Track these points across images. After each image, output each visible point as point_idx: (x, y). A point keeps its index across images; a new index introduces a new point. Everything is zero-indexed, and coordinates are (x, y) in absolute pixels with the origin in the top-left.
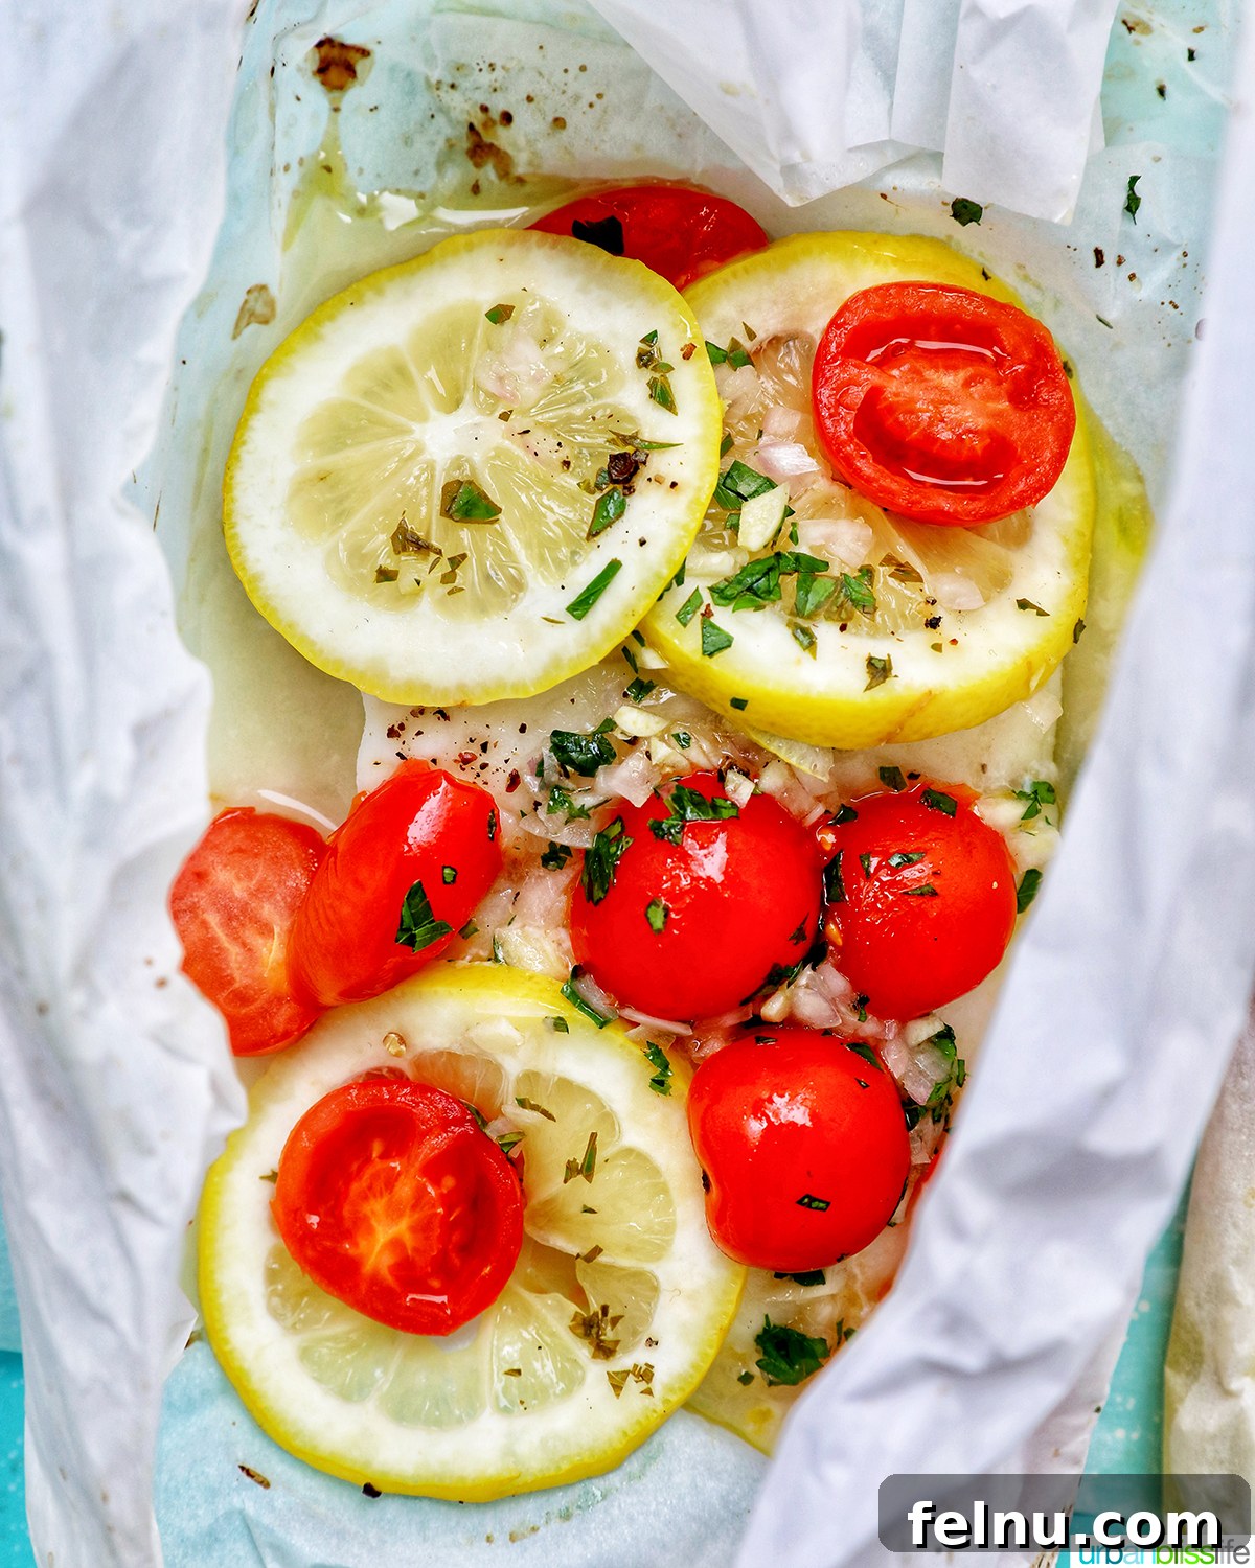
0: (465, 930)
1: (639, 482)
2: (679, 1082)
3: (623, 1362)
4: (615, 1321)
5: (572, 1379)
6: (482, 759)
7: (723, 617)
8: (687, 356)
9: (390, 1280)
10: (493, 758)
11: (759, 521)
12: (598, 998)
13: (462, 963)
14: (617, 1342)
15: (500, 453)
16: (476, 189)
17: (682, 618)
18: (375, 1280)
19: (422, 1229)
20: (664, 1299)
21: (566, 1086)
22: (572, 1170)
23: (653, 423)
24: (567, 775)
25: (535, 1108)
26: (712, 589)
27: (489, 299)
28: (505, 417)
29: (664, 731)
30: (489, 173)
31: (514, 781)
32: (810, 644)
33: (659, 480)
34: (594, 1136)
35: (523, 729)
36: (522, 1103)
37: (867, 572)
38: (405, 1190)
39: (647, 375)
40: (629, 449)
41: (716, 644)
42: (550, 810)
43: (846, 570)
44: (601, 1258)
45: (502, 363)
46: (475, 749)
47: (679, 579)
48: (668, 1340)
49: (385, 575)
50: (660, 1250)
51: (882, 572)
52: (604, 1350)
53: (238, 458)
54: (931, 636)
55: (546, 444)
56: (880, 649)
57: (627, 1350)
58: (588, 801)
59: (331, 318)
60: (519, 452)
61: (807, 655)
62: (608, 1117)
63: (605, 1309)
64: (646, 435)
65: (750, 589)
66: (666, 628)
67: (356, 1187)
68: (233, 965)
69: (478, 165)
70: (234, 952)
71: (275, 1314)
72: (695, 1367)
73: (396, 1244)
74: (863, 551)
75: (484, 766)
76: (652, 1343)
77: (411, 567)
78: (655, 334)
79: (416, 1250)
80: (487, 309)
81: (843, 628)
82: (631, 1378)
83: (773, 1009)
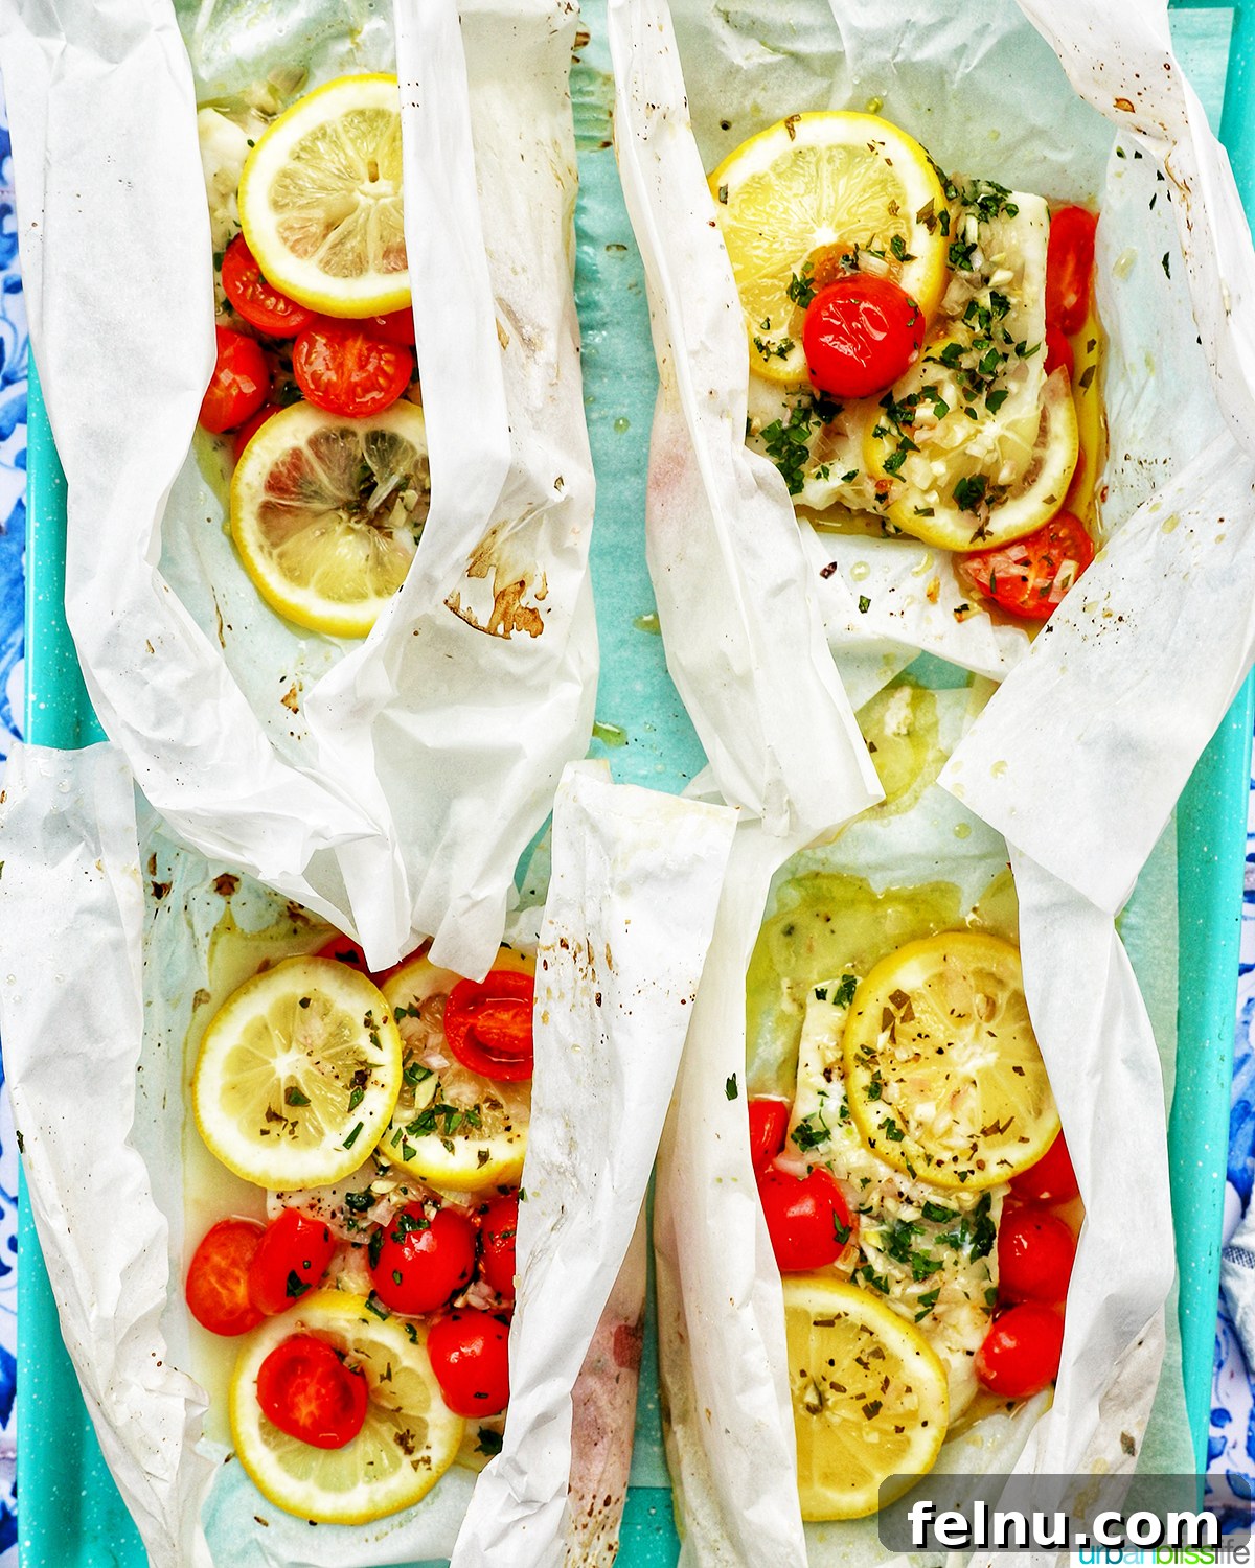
0: (325, 1275)
1: (369, 1084)
2: (422, 1337)
3: (417, 1456)
4: (413, 1437)
5: (396, 1464)
6: (319, 1206)
7: (412, 1141)
8: (384, 1022)
9: (310, 1427)
10: (324, 1205)
11: (424, 1094)
12: (381, 1308)
13: (325, 1289)
14: (414, 1447)
15: (308, 1072)
16: (295, 932)
17: (394, 1142)
18: (305, 1428)
19: (320, 1407)
20: (430, 1429)
21: (374, 1344)
22: (382, 1378)
23: (372, 1054)
24: (354, 1214)
25: (362, 1352)
26: (407, 1127)
27: (301, 994)
28: (309, 1054)
29: (396, 1188)
30: (300, 923)
31: (333, 1215)
32: (452, 1149)
33: (376, 1083)
34: (389, 1364)
35: (334, 1192)
36: (356, 1351)
37: (477, 1107)
38: (312, 1390)
39: (369, 1031)
40: (363, 1068)
41: (410, 1155)
42: (349, 1230)
43: (468, 1108)
44: (402, 1411)
45: (306, 1030)
46: (315, 1202)
47: (390, 1127)
48: (435, 1446)
49: (264, 1133)
50: (427, 1408)
51: (485, 1107)
52: (409, 1451)
53: (198, 1077)
54: (508, 1135)
55: (327, 1067)
56: (483, 1146)
57: (418, 1450)
58: (364, 1225)
59: (235, 1001)
60: (316, 1072)
61: (451, 1154)
62: (394, 1356)
63: (408, 1431)
64: (370, 1061)
65: (423, 1126)
66: (387, 1148)
67: (291, 1391)
68: (224, 1299)
69: (295, 922)
70: (224, 1292)
71: (266, 1442)
72: (448, 1456)
73: (311, 1414)
74: (475, 1097)
75: (320, 1209)
76: (428, 1447)
77: (275, 1127)
78: (370, 1012)
79: (320, 1416)
80: (300, 999)
81: (467, 1138)
82: (421, 1463)
83: (459, 1303)
